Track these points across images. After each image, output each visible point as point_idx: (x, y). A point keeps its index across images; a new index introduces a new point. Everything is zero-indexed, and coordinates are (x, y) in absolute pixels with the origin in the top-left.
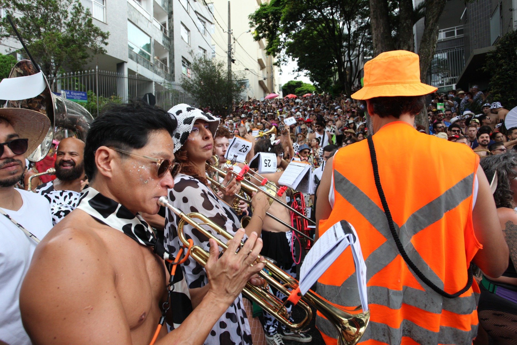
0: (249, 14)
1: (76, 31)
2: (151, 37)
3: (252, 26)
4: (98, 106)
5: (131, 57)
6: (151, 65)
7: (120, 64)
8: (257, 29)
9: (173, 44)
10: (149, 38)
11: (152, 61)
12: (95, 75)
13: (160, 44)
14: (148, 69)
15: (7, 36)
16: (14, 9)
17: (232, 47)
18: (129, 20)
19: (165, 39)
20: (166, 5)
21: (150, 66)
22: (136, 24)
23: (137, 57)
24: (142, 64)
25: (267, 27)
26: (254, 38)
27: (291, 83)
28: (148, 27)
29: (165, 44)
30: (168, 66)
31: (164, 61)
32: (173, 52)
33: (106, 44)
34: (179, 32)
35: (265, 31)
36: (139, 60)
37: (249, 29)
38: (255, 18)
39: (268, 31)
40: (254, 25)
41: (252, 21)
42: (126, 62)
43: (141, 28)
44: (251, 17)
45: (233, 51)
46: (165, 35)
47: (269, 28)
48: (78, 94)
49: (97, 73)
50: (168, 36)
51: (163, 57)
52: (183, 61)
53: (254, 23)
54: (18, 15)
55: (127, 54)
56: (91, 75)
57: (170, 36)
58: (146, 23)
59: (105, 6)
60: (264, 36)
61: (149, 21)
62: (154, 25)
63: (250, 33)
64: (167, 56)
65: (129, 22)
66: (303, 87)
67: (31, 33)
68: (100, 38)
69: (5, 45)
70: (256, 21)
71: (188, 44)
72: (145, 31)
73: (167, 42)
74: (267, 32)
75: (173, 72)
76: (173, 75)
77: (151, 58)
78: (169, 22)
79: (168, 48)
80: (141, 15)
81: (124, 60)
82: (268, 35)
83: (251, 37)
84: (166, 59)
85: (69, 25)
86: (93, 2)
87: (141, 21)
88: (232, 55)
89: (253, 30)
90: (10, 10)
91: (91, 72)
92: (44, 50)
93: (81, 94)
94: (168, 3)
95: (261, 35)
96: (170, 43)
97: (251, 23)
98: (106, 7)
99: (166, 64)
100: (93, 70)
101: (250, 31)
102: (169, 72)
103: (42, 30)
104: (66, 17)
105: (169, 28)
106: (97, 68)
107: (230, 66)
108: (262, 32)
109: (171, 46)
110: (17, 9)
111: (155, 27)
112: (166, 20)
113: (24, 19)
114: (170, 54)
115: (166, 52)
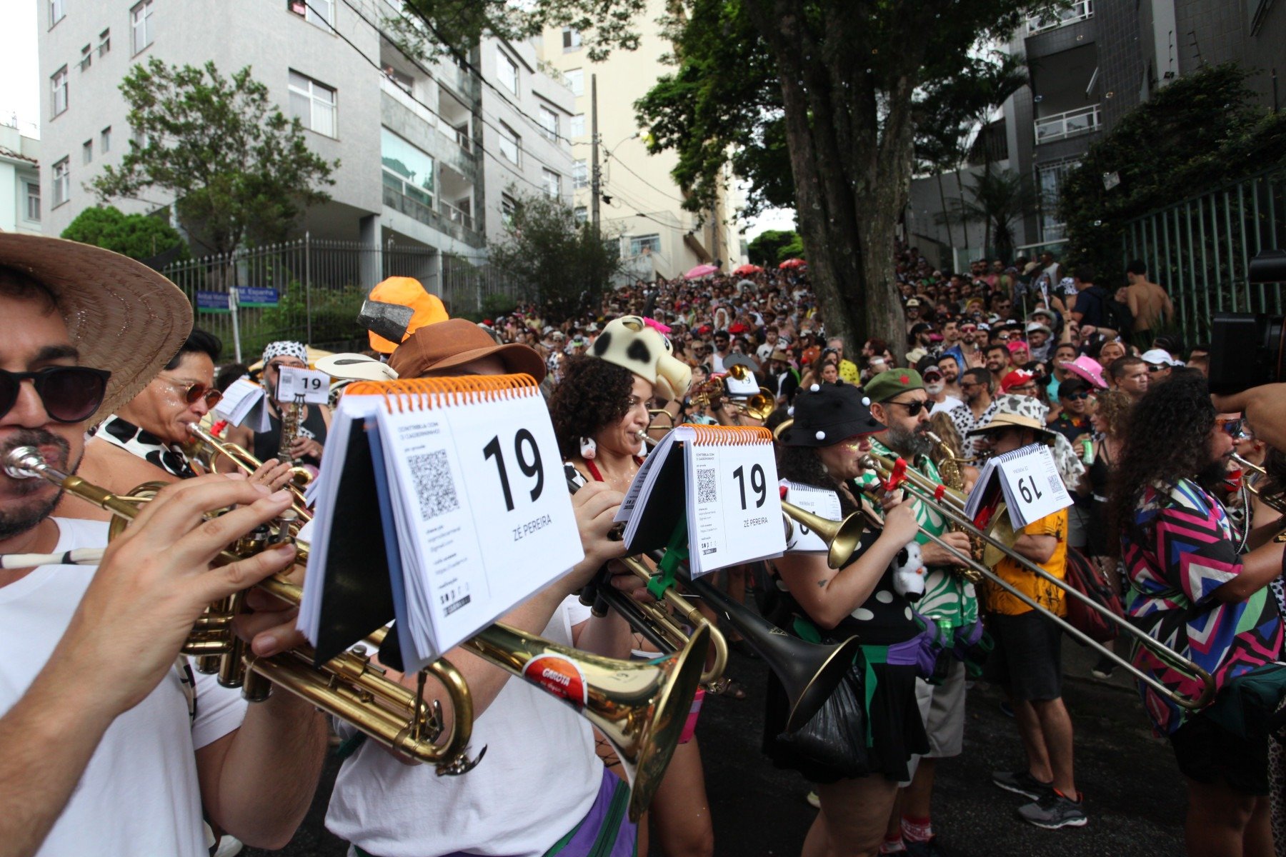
0: (634, 100)
1: (273, 164)
2: (433, 158)
3: (643, 124)
4: (309, 311)
5: (390, 203)
6: (434, 217)
7: (367, 219)
8: (654, 131)
9: (482, 171)
10: (429, 160)
11: (435, 208)
12: (304, 250)
13: (453, 170)
14: (428, 224)
15: (149, 184)
16: (162, 131)
17: (603, 170)
18: (384, 125)
19: (466, 159)
20: (468, 87)
21: (431, 219)
22: (401, 133)
23: (403, 201)
24: (414, 215)
25: (675, 125)
26: (649, 148)
27: (768, 237)
28: (426, 137)
29: (464, 170)
30: (472, 214)
31: (464, 205)
32: (483, 186)
33: (332, 183)
34: (496, 142)
35: (672, 132)
36: (406, 207)
37: (637, 130)
38: (647, 108)
39: (678, 132)
40: (648, 121)
41: (640, 114)
42: (378, 215)
43: (413, 141)
44: (639, 105)
45: (603, 178)
46: (464, 151)
47: (680, 126)
48: (262, 293)
49: (307, 246)
50: (471, 151)
51: (462, 196)
52: (504, 203)
53: (646, 117)
54: (171, 142)
55: (380, 198)
56: (297, 251)
57: (476, 152)
58: (422, 129)
59: (335, 104)
60: (670, 143)
61: (429, 125)
62: (440, 132)
63: (638, 140)
64: (470, 194)
65: (384, 131)
66: (795, 245)
67: (191, 174)
68: (316, 175)
69: (144, 200)
70: (650, 114)
71: (517, 166)
72: (421, 147)
73: (469, 164)
74: (676, 136)
75: (482, 227)
76: (482, 233)
77: (435, 202)
78: (475, 122)
79: (471, 178)
80: (412, 115)
81: (374, 210)
82: (680, 140)
83: (641, 147)
84: (467, 202)
85: (260, 152)
86: (312, 100)
87: (413, 127)
88: (601, 189)
89: (645, 133)
90: (156, 135)
91: (297, 244)
92: (211, 208)
93: (267, 292)
94: (471, 82)
95: (663, 141)
96: (477, 165)
97: (640, 118)
98: (337, 107)
99: (468, 211)
100: (300, 241)
101: (638, 135)
102: (474, 228)
103: (212, 167)
104: (256, 137)
105: (475, 134)
106: (307, 235)
107: (596, 211)
108: (664, 136)
109: (477, 172)
110: (167, 133)
111: (441, 136)
112: (467, 117)
113: (180, 152)
114: (476, 189)
115: (467, 186)
